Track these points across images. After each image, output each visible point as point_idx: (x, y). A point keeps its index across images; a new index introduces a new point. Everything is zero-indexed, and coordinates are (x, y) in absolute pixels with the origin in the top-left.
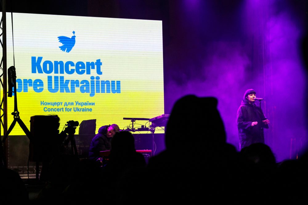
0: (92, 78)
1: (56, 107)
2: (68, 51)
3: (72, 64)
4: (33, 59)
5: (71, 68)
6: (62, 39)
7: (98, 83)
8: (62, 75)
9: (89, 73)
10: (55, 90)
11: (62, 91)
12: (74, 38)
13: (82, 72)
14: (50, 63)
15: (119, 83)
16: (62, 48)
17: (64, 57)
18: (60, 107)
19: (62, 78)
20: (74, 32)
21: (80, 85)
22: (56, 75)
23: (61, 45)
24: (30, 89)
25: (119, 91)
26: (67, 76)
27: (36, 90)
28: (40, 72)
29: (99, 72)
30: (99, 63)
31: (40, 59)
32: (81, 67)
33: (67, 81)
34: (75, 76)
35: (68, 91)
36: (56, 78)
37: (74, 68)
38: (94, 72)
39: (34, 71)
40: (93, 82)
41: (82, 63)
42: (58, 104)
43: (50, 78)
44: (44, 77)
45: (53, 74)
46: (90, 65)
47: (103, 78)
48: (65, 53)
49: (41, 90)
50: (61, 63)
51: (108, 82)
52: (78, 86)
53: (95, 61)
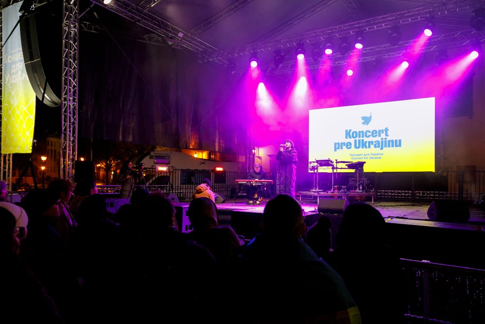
0: (382, 139)
1: (359, 157)
2: (367, 124)
3: (369, 132)
4: (346, 131)
5: (368, 134)
6: (363, 118)
7: (386, 141)
8: (363, 139)
9: (380, 136)
10: (359, 147)
11: (363, 148)
12: (371, 116)
13: (376, 136)
14: (356, 132)
15: (400, 141)
16: (364, 123)
17: (365, 128)
18: (361, 157)
19: (363, 140)
20: (371, 113)
21: (374, 144)
22: (360, 139)
23: (363, 121)
24: (344, 147)
25: (400, 146)
26: (366, 139)
27: (347, 148)
28: (350, 138)
29: (387, 135)
30: (387, 130)
31: (350, 131)
32: (374, 133)
33: (366, 142)
34: (371, 139)
35: (366, 147)
36: (359, 140)
37: (370, 134)
38: (383, 135)
39: (346, 138)
40: (382, 142)
41: (376, 131)
42: (360, 155)
43: (355, 141)
44: (352, 141)
45: (357, 139)
46: (381, 132)
47: (389, 138)
48: (365, 126)
49: (350, 148)
50: (363, 132)
51: (392, 141)
52: (372, 144)
53: (384, 129)
